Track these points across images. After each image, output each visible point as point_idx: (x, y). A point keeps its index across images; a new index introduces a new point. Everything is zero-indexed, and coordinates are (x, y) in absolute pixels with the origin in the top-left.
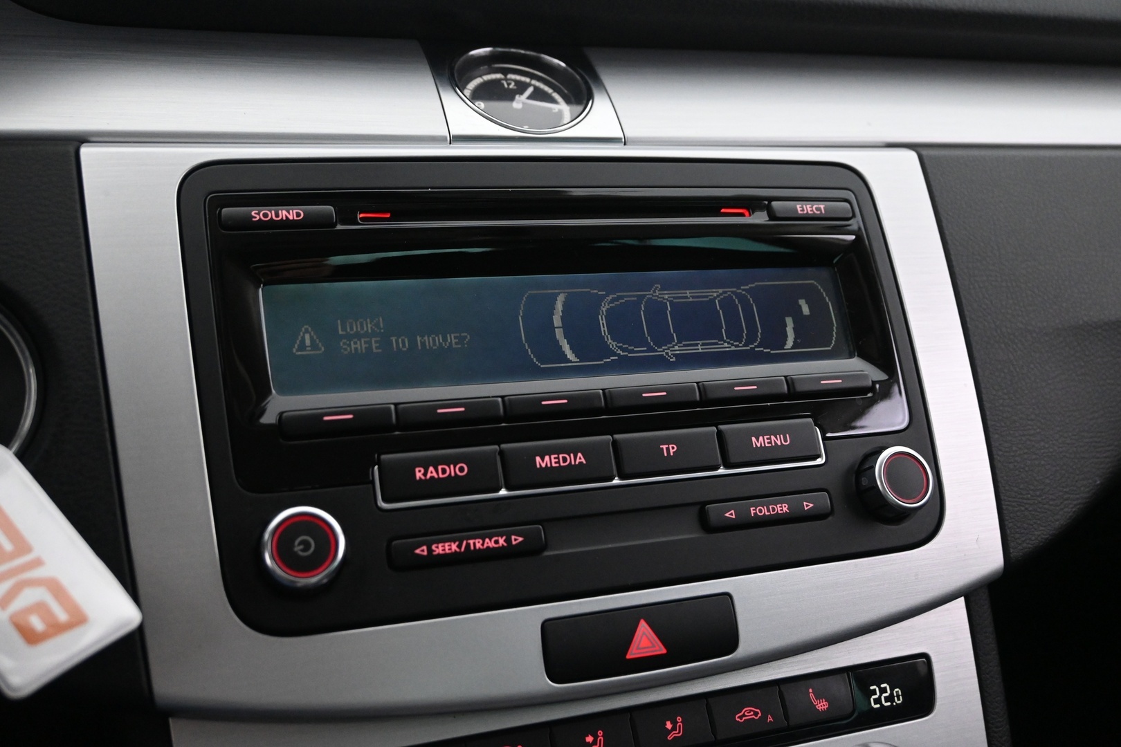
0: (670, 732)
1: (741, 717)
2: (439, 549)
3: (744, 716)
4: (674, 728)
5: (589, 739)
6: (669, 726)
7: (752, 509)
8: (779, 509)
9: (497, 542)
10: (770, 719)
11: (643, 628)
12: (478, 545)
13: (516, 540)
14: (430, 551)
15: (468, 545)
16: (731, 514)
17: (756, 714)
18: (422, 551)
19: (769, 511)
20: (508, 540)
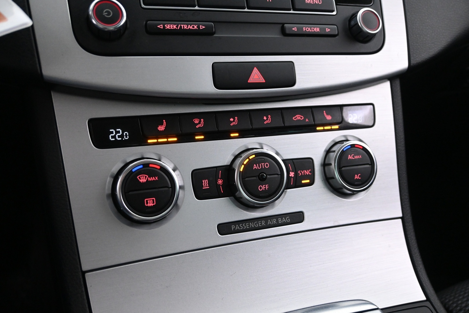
0: (265, 121)
1: (295, 118)
2: (168, 27)
3: (296, 118)
4: (267, 119)
5: (232, 120)
6: (265, 118)
7: (304, 28)
8: (316, 30)
9: (193, 27)
10: (307, 120)
11: (255, 70)
12: (185, 27)
13: (202, 27)
14: (164, 27)
15: (181, 27)
16: (295, 29)
17: (301, 118)
18: (161, 26)
19: (311, 30)
20: (198, 27)
